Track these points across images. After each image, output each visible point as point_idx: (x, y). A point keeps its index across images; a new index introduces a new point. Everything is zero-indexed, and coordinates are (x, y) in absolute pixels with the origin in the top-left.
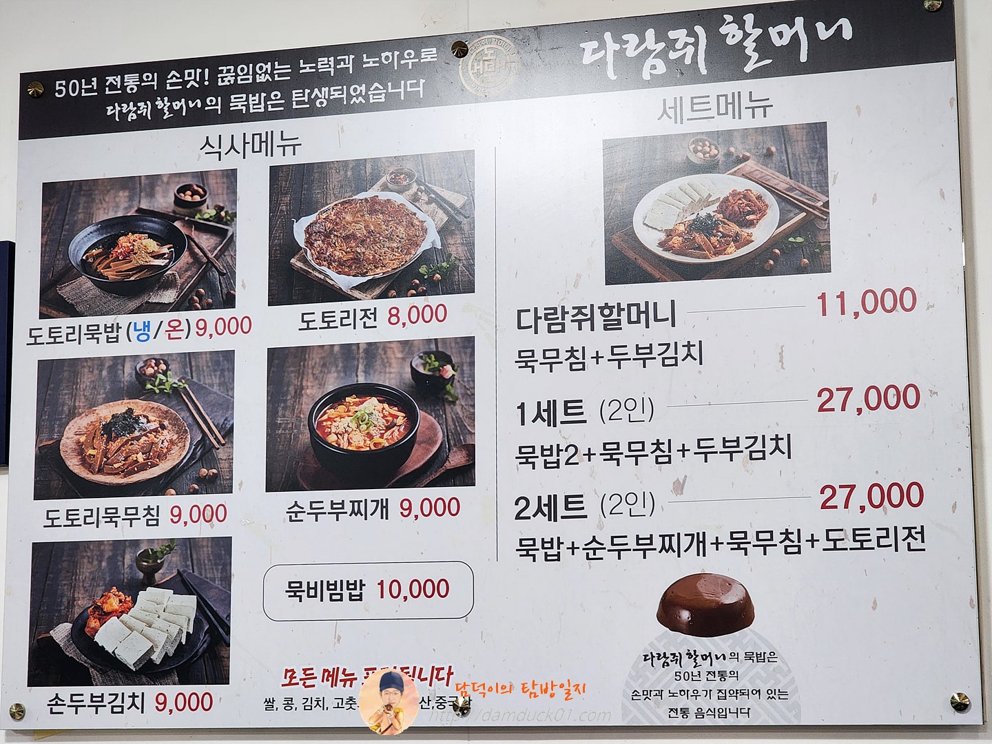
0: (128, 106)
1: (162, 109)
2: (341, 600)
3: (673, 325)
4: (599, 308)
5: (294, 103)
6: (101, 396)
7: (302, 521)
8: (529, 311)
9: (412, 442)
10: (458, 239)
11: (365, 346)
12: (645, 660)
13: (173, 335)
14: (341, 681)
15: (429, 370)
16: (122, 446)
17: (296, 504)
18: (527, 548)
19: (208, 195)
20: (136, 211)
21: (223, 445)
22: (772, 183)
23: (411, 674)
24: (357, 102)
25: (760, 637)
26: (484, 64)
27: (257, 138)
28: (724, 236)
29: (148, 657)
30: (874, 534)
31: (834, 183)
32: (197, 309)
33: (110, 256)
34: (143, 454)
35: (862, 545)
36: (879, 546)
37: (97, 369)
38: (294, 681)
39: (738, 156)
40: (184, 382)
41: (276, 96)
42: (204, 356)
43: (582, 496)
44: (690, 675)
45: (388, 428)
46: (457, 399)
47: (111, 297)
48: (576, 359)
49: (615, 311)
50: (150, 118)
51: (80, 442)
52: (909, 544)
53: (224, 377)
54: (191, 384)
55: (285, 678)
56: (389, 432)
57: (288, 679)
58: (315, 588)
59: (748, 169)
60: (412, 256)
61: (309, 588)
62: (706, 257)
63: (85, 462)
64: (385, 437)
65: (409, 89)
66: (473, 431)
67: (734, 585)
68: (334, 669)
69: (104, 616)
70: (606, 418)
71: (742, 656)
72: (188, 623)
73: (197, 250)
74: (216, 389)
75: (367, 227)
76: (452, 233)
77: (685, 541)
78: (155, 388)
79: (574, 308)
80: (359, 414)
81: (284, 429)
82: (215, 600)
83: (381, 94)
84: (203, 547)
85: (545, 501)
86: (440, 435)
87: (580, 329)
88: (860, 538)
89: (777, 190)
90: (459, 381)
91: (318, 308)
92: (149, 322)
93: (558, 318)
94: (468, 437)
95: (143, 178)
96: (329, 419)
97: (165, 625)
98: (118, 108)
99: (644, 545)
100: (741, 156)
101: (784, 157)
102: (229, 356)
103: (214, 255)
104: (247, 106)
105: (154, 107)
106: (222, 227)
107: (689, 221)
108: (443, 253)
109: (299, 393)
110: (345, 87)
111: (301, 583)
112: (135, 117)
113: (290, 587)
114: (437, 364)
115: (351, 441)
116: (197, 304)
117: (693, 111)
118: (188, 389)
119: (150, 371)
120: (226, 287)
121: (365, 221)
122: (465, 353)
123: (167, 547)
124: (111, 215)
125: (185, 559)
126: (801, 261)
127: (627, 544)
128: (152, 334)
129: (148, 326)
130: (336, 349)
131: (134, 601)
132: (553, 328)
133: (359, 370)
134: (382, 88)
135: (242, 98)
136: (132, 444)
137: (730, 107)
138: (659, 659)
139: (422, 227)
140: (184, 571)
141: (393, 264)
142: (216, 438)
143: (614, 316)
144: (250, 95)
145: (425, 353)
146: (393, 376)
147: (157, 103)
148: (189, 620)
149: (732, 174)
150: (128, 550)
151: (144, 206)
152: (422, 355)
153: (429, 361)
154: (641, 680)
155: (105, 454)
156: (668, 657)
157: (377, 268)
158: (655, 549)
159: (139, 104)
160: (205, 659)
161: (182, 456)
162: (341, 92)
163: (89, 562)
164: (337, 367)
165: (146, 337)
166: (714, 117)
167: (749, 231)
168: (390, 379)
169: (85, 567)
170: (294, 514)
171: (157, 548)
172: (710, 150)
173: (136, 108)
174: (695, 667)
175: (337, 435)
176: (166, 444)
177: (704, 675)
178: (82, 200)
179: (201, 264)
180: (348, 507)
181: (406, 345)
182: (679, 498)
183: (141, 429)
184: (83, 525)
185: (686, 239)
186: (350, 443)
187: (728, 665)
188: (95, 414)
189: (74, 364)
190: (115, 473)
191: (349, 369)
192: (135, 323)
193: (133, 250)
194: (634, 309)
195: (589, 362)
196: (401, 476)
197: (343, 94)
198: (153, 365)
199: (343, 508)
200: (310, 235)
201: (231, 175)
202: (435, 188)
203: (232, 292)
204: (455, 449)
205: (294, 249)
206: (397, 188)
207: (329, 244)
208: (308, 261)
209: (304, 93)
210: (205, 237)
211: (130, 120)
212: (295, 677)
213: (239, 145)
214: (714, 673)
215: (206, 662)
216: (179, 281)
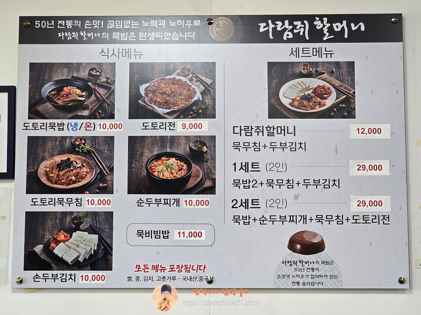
0: (68, 34)
1: (83, 36)
2: (160, 238)
3: (295, 135)
4: (266, 127)
5: (140, 38)
6: (56, 152)
7: (143, 206)
8: (238, 127)
9: (189, 176)
10: (209, 97)
11: (170, 137)
12: (283, 263)
13: (88, 129)
14: (160, 270)
15: (197, 148)
16: (66, 173)
17: (140, 199)
18: (236, 219)
19: (103, 72)
20: (71, 77)
21: (109, 174)
22: (334, 83)
23: (189, 267)
24: (167, 39)
25: (327, 255)
26: (219, 28)
27: (124, 51)
28: (315, 102)
29: (77, 260)
30: (371, 218)
31: (357, 85)
32: (98, 119)
33: (60, 95)
34: (74, 177)
35: (366, 222)
36: (373, 222)
37: (54, 141)
38: (140, 270)
39: (320, 72)
40: (92, 148)
41: (132, 34)
42: (101, 138)
43: (258, 200)
44: (300, 269)
45: (179, 170)
46: (208, 160)
47: (60, 112)
48: (257, 147)
49: (272, 129)
50: (77, 39)
51: (47, 171)
52: (384, 222)
53: (110, 147)
54: (96, 149)
55: (136, 268)
56: (180, 172)
57: (137, 269)
58: (149, 233)
59: (324, 77)
60: (190, 102)
61: (146, 233)
62: (308, 110)
63: (49, 179)
64: (178, 174)
65: (189, 36)
66: (215, 173)
67: (317, 236)
68: (157, 265)
69: (57, 242)
70: (268, 170)
71: (320, 262)
72: (95, 246)
73: (98, 95)
74: (106, 151)
75: (171, 90)
76: (207, 94)
77: (299, 218)
78: (80, 150)
79: (256, 127)
80: (167, 164)
81: (136, 169)
82: (106, 237)
83: (177, 37)
84: (101, 215)
85: (244, 201)
86: (201, 174)
87: (258, 135)
88: (365, 218)
89: (336, 86)
90: (209, 153)
91: (150, 121)
92: (77, 123)
93: (249, 130)
94: (213, 175)
95: (74, 64)
96: (154, 166)
97: (84, 246)
98: (63, 34)
99: (283, 219)
100: (322, 72)
101: (338, 74)
102: (112, 138)
103: (105, 97)
104: (120, 38)
105: (79, 35)
106: (109, 86)
107: (301, 96)
108: (203, 102)
109: (142, 155)
110: (162, 33)
111: (142, 231)
112: (71, 38)
113: (138, 232)
114: (200, 146)
115: (164, 175)
116: (98, 117)
117: (303, 53)
118: (94, 151)
119: (78, 143)
120: (111, 110)
121: (170, 87)
122: (212, 142)
123: (85, 215)
124: (60, 78)
125: (93, 220)
126: (344, 114)
127: (276, 219)
128: (78, 128)
129: (77, 125)
130: (158, 138)
131: (71, 237)
132: (247, 134)
133: (167, 147)
134: (177, 35)
135: (118, 34)
136: (70, 172)
137: (318, 53)
138: (288, 263)
139: (194, 91)
140: (93, 225)
141: (182, 105)
142: (106, 172)
143: (272, 131)
144: (121, 33)
145: (195, 141)
146: (181, 149)
147: (80, 33)
148: (95, 245)
149: (318, 79)
150: (68, 216)
151: (75, 75)
152: (194, 142)
153: (197, 145)
154: (281, 271)
155: (58, 176)
156: (292, 262)
157: (175, 106)
158: (287, 221)
159: (73, 33)
160: (102, 261)
161: (92, 178)
162: (160, 35)
163: (51, 220)
164: (158, 145)
165: (76, 129)
166: (311, 56)
167: (325, 101)
168: (180, 151)
169: (49, 222)
170: (140, 203)
171: (81, 215)
172: (310, 69)
173: (71, 35)
174: (302, 266)
175: (158, 172)
176: (84, 173)
177: (306, 269)
178: (47, 71)
179: (100, 101)
180: (163, 201)
181: (188, 138)
182: (296, 202)
183: (74, 167)
184: (48, 205)
185: (300, 103)
186: (163, 176)
187: (315, 266)
188: (53, 160)
189: (44, 139)
190: (62, 184)
191: (163, 146)
192: (71, 123)
193: (70, 93)
194: (279, 129)
195: (262, 148)
196: (185, 189)
197: (161, 36)
198: (79, 141)
199: (160, 202)
200: (147, 91)
201: (113, 65)
202: (199, 76)
203: (113, 112)
204: (207, 180)
205: (140, 96)
206: (183, 75)
207: (155, 96)
208: (146, 101)
209: (144, 34)
210: (101, 89)
211: (68, 39)
212: (140, 268)
213: (116, 53)
214: (310, 269)
215: (102, 262)
216: (90, 107)
